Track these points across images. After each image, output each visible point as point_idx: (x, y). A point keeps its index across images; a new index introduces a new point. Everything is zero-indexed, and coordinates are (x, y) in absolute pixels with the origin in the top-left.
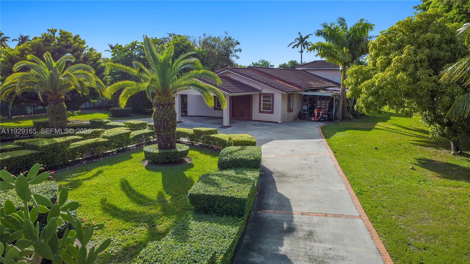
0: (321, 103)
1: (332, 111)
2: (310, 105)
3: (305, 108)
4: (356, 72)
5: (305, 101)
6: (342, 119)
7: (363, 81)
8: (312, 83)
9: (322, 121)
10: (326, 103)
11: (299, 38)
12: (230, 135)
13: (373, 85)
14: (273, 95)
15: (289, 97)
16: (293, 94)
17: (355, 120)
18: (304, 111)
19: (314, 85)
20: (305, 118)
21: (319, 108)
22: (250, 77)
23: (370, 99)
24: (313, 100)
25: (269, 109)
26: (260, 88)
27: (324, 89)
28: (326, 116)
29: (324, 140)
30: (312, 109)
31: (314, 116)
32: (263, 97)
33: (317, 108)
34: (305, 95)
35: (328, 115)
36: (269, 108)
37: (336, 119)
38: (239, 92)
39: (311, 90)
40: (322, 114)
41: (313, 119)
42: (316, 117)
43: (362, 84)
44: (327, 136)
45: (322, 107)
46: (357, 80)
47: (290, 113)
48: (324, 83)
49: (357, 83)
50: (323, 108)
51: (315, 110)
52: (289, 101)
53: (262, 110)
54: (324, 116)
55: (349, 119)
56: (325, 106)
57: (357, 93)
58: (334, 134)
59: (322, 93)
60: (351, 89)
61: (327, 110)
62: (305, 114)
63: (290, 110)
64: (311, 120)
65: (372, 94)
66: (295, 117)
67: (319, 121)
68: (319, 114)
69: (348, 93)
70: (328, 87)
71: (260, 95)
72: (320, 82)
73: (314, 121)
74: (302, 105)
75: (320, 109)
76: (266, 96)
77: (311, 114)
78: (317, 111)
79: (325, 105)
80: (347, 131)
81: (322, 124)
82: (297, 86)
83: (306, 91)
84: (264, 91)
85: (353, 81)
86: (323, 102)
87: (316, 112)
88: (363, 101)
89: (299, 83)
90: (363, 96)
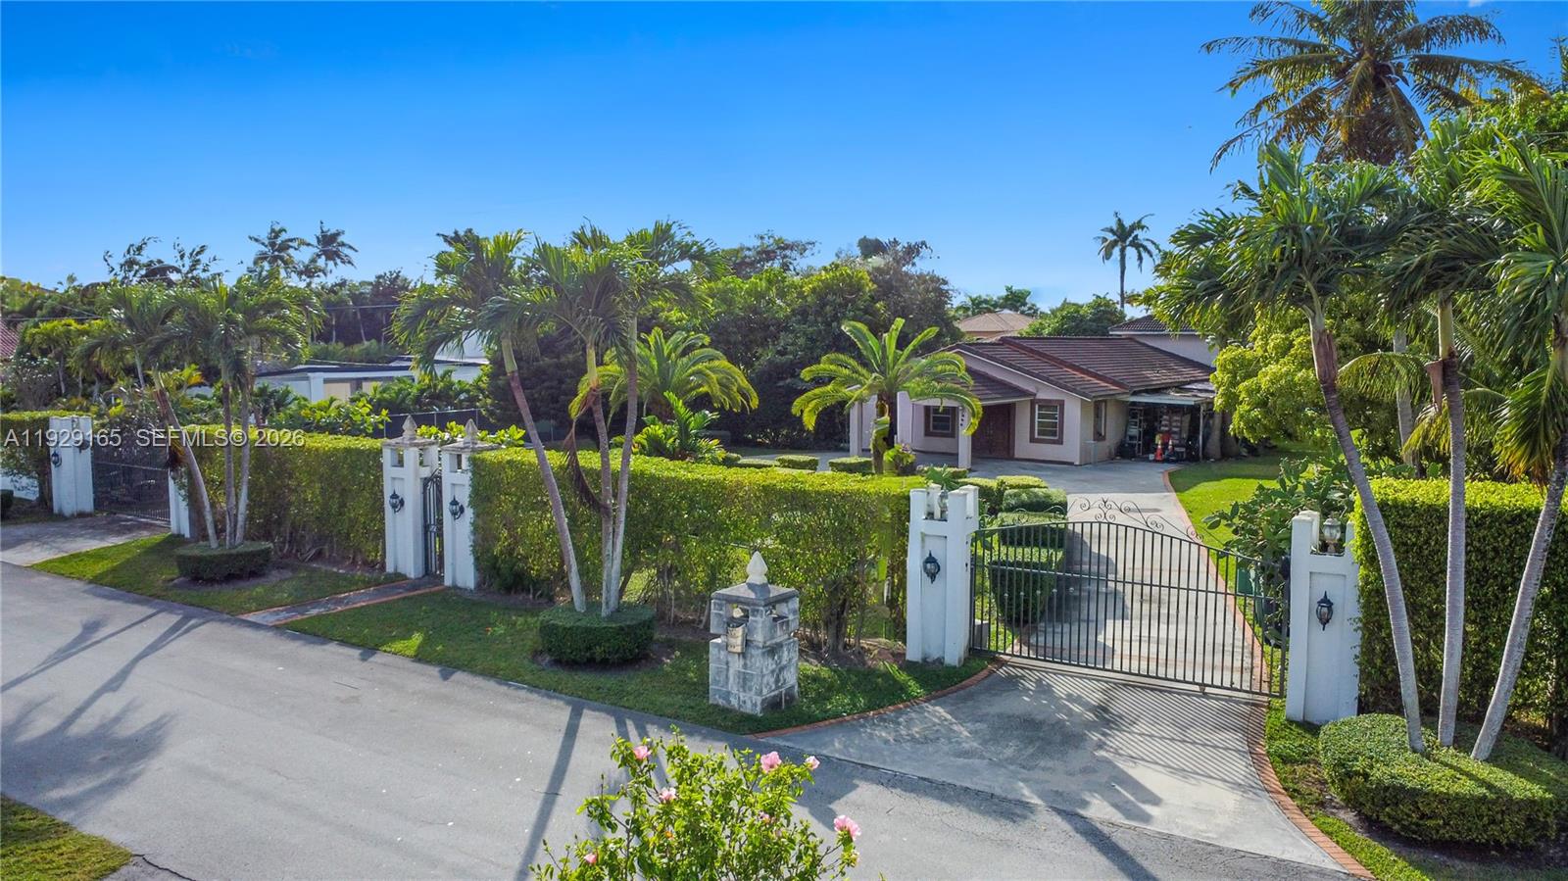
0: (1170, 421)
1: (1197, 439)
2: (1144, 425)
3: (1134, 431)
4: (1233, 361)
5: (1134, 416)
6: (1218, 456)
7: (1244, 379)
8: (1148, 373)
9: (1173, 462)
10: (1181, 422)
11: (1115, 228)
12: (1001, 478)
13: (1259, 389)
14: (1062, 403)
15: (1098, 407)
16: (1105, 401)
17: (1251, 458)
18: (1132, 438)
19: (1156, 377)
20: (1134, 456)
21: (1167, 432)
22: (1010, 366)
23: (1256, 413)
24: (1152, 413)
25: (1054, 434)
26: (1031, 389)
27: (1179, 387)
28: (1183, 450)
29: (1174, 495)
30: (1149, 434)
31: (1156, 449)
32: (1040, 408)
33: (1161, 432)
34: (1134, 403)
35: (1188, 447)
36: (1052, 432)
37: (1206, 457)
38: (992, 399)
39: (1147, 391)
40: (1174, 446)
41: (1152, 457)
42: (1159, 452)
43: (1241, 387)
44: (1178, 489)
45: (1175, 429)
46: (1235, 377)
47: (1100, 444)
48: (1179, 373)
49: (1234, 384)
50: (1175, 433)
51: (1157, 437)
52: (1097, 416)
53: (1036, 436)
54: (1177, 449)
55: (1238, 457)
56: (1180, 427)
57: (1232, 400)
58: (1195, 485)
59: (1174, 398)
60: (1222, 395)
61: (1185, 436)
62: (1133, 446)
63: (1099, 436)
64: (1147, 460)
65: (1258, 405)
66: (1110, 453)
67: (1166, 461)
68: (1165, 445)
69: (1218, 402)
70: (1189, 383)
71: (1033, 403)
72: (1170, 369)
73: (1155, 461)
74: (1127, 425)
75: (1169, 434)
76: (1046, 405)
77: (1149, 446)
78: (1163, 439)
79: (1180, 424)
80: (1225, 481)
81: (1172, 467)
82: (1114, 383)
83: (1135, 393)
84: (1041, 396)
85: (1226, 377)
86: (1176, 418)
87: (1158, 440)
88: (1242, 417)
89: (1119, 374)
90: (1243, 408)
